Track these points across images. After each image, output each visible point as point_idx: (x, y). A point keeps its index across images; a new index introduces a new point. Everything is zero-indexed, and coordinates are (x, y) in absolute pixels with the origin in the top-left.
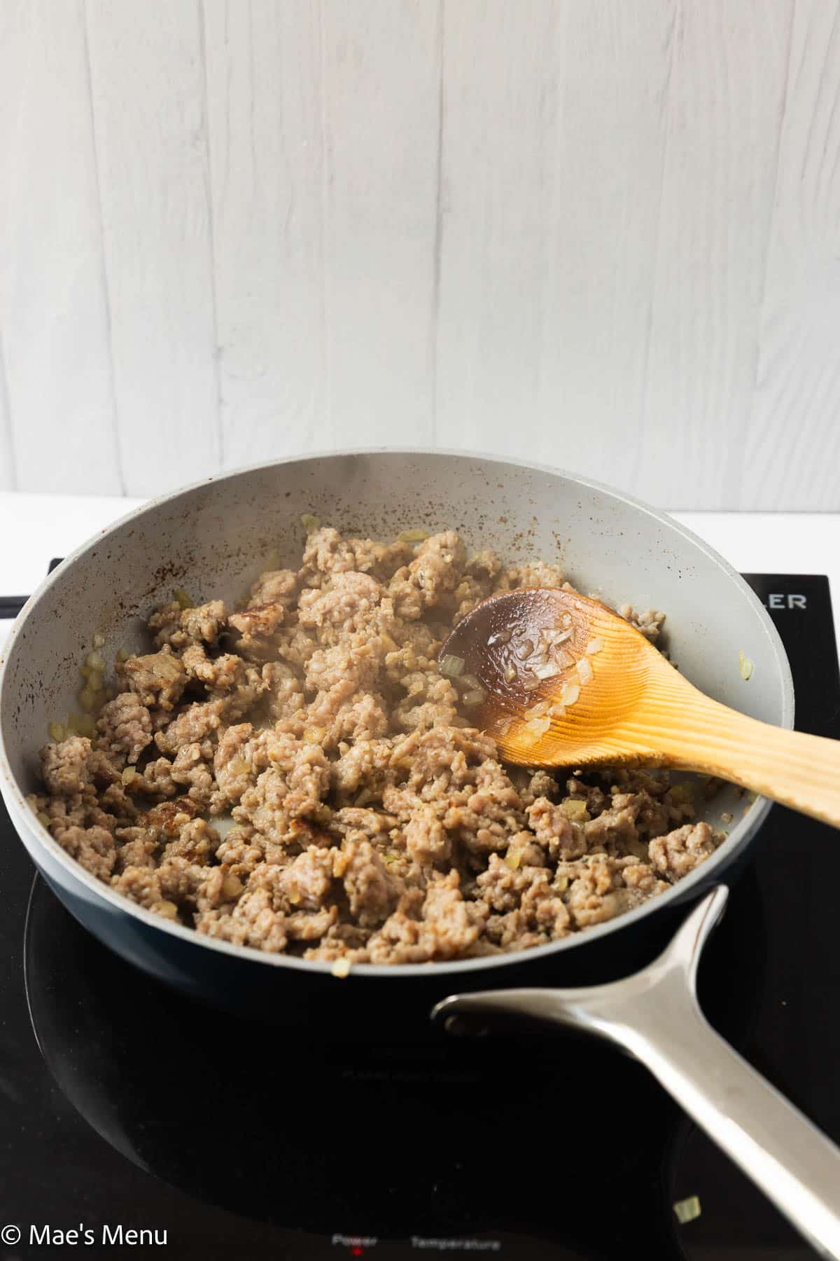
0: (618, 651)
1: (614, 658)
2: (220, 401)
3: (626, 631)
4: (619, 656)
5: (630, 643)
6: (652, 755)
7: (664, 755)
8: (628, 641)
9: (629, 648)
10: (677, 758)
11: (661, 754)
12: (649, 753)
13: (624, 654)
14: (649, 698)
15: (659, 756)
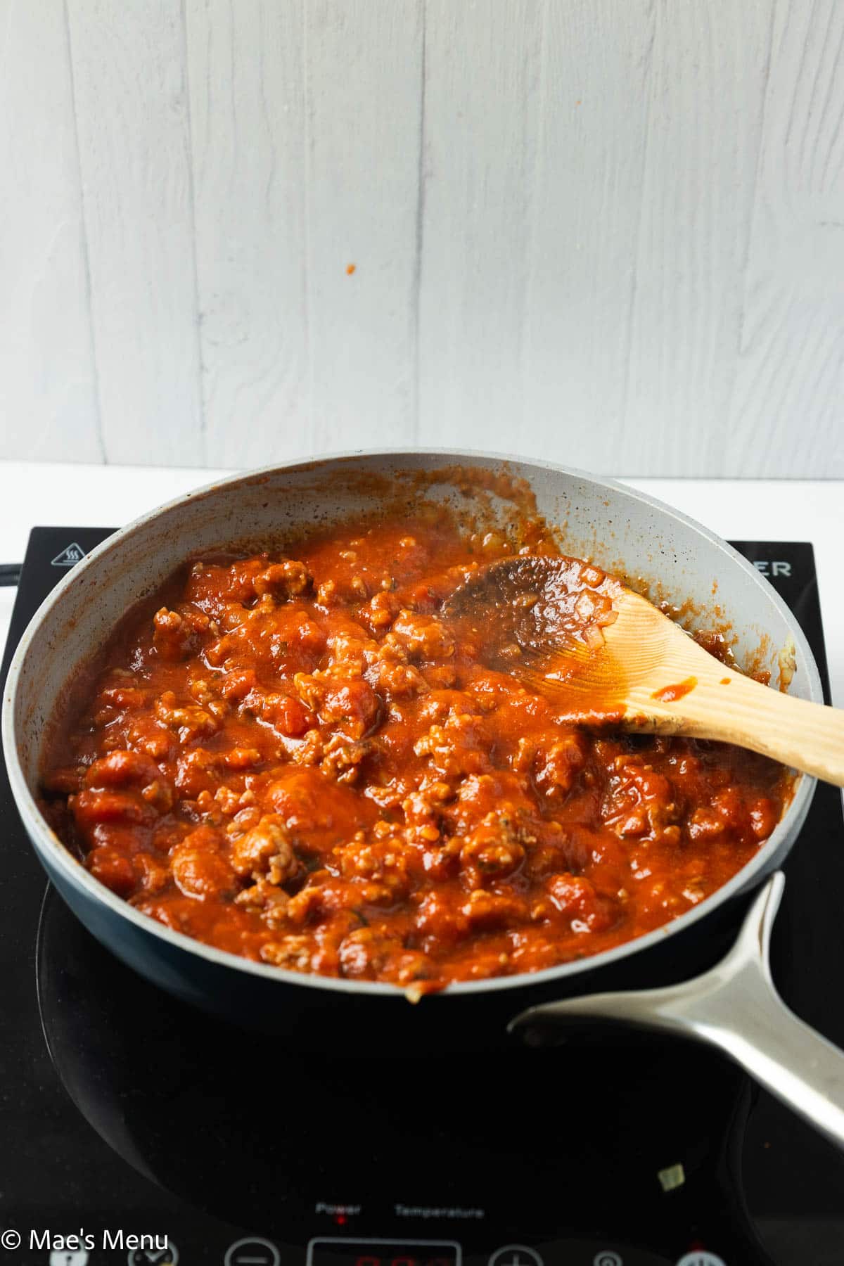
0: (632, 623)
1: (626, 630)
2: (202, 367)
3: (642, 606)
4: (633, 628)
5: (646, 616)
6: (670, 718)
7: (683, 719)
8: (644, 614)
9: (644, 621)
10: (697, 723)
11: (680, 719)
12: (667, 717)
13: (639, 626)
14: (665, 666)
15: (678, 720)
